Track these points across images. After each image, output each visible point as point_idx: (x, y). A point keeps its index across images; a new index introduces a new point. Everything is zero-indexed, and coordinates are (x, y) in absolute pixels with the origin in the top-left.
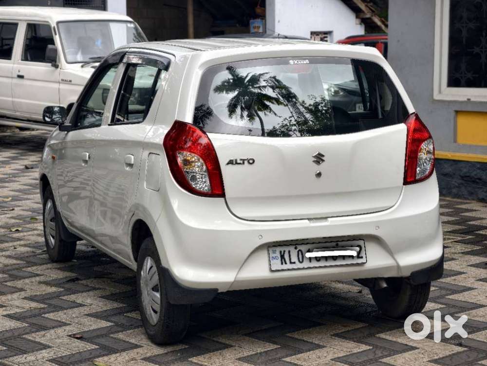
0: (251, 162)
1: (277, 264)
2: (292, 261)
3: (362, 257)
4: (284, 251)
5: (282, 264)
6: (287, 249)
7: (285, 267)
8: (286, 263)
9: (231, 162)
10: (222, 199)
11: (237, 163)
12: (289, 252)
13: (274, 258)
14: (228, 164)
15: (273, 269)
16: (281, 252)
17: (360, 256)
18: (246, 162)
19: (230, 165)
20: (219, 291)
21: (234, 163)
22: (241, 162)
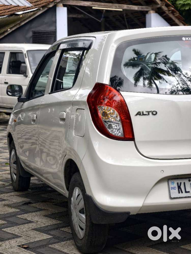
0: (155, 113)
1: (175, 193)
2: (187, 190)
4: (181, 183)
5: (179, 193)
6: (182, 181)
7: (181, 195)
8: (182, 192)
9: (139, 114)
10: (133, 142)
11: (143, 115)
12: (184, 183)
13: (174, 188)
14: (136, 115)
15: (172, 197)
16: (178, 183)
18: (150, 113)
19: (138, 116)
21: (142, 114)
22: (147, 113)
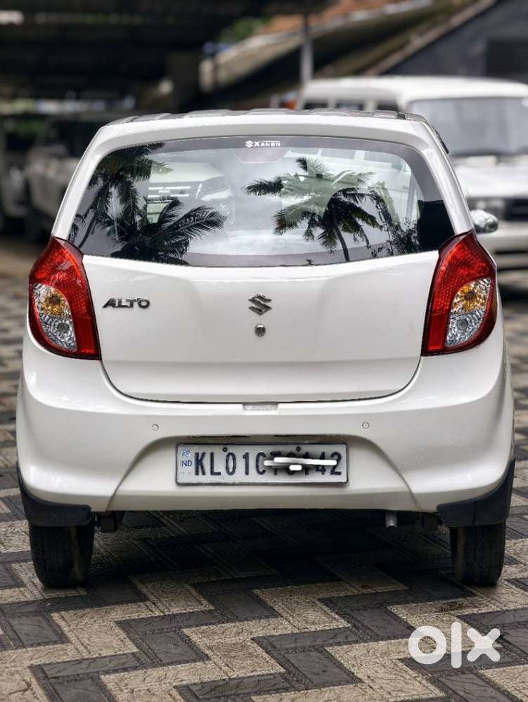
0: (145, 304)
1: (188, 474)
2: (216, 470)
3: (339, 473)
4: (203, 454)
5: (197, 473)
6: (208, 450)
7: (201, 478)
8: (204, 473)
9: (111, 303)
10: (97, 362)
11: (120, 306)
12: (212, 455)
13: (187, 463)
15: (179, 481)
16: (197, 454)
17: (337, 470)
18: (136, 304)
19: (110, 309)
20: (92, 510)
21: (117, 305)
22: (128, 304)
